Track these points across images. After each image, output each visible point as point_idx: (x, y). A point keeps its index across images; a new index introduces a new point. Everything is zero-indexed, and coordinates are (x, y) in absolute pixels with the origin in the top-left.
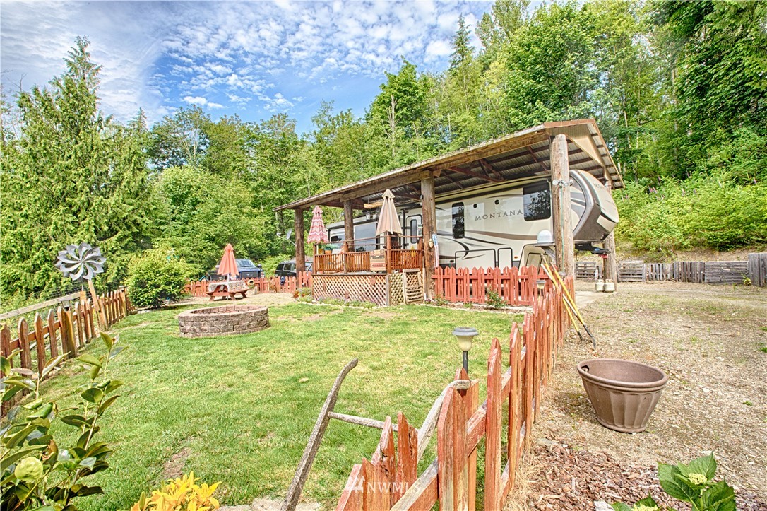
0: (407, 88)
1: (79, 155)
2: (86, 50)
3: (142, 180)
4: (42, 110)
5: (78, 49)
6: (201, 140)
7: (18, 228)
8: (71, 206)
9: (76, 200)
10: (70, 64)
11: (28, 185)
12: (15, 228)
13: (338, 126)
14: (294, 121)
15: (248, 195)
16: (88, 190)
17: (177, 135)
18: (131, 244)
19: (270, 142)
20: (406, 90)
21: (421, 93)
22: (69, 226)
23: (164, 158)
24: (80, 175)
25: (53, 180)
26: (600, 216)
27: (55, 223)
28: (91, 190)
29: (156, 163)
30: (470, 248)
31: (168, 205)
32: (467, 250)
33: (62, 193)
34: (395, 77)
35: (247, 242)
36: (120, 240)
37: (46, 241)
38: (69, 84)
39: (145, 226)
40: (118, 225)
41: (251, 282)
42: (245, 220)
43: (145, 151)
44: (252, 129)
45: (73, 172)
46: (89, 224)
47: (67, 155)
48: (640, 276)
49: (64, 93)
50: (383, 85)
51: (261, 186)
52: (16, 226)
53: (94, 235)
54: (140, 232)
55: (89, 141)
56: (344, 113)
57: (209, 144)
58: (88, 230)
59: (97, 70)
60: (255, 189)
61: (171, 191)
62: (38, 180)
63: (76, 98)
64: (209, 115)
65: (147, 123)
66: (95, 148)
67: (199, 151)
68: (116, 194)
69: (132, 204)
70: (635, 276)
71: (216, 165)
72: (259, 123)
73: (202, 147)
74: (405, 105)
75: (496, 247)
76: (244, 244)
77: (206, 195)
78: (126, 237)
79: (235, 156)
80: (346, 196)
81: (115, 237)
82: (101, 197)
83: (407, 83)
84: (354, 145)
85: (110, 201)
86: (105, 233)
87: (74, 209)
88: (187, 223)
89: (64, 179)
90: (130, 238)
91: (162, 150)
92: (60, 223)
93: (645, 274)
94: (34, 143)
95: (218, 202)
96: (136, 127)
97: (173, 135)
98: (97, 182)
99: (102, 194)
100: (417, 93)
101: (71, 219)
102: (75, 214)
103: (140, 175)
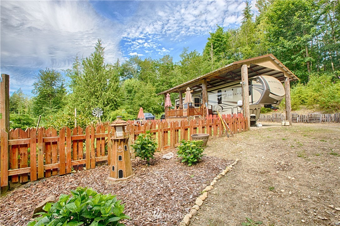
0: (219, 39)
1: (99, 78)
2: (100, 43)
3: (117, 86)
4: (88, 65)
5: (98, 42)
6: (138, 68)
7: (83, 103)
8: (96, 96)
9: (98, 94)
10: (96, 48)
11: (85, 90)
12: (82, 104)
13: (190, 58)
14: (172, 57)
15: (154, 89)
16: (101, 90)
17: (130, 67)
18: (114, 108)
19: (163, 67)
20: (218, 39)
21: (225, 40)
22: (96, 102)
23: (125, 76)
24: (99, 85)
25: (91, 88)
26: (270, 94)
27: (92, 102)
28: (102, 90)
29: (123, 78)
30: (224, 108)
31: (126, 94)
32: (223, 109)
33: (94, 92)
34: (214, 34)
35: (153, 107)
36: (110, 107)
37: (89, 108)
38: (96, 55)
39: (118, 102)
40: (110, 102)
41: (150, 121)
42: (152, 99)
43: (119, 74)
44: (156, 62)
45: (97, 84)
46: (101, 102)
47: (95, 79)
48: (319, 120)
49: (94, 58)
50: (209, 38)
51: (159, 85)
52: (82, 103)
53: (103, 105)
54: (117, 104)
55: (101, 74)
56: (192, 52)
57: (141, 69)
58: (101, 103)
59: (104, 49)
60: (157, 86)
61: (127, 88)
62: (88, 88)
63: (98, 60)
64: (141, 58)
65: (120, 63)
66: (103, 76)
67: (137, 72)
68: (109, 91)
69: (114, 94)
70: (316, 120)
71: (143, 77)
72: (158, 59)
73: (139, 71)
74: (218, 46)
75: (232, 107)
76: (152, 108)
77: (139, 89)
78: (112, 106)
79: (150, 73)
80: (180, 89)
81: (109, 106)
82: (105, 92)
83: (219, 36)
84: (196, 65)
85: (107, 94)
86: (106, 104)
87: (97, 97)
88: (132, 100)
89: (94, 87)
90: (113, 106)
91: (125, 73)
92: (93, 101)
93: (321, 119)
94: (87, 76)
95: (143, 92)
96: (116, 65)
97: (128, 67)
98: (104, 87)
99: (105, 91)
100: (223, 40)
101: (96, 100)
102: (97, 98)
103: (117, 84)
